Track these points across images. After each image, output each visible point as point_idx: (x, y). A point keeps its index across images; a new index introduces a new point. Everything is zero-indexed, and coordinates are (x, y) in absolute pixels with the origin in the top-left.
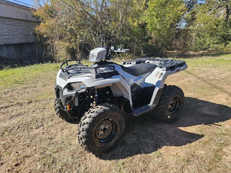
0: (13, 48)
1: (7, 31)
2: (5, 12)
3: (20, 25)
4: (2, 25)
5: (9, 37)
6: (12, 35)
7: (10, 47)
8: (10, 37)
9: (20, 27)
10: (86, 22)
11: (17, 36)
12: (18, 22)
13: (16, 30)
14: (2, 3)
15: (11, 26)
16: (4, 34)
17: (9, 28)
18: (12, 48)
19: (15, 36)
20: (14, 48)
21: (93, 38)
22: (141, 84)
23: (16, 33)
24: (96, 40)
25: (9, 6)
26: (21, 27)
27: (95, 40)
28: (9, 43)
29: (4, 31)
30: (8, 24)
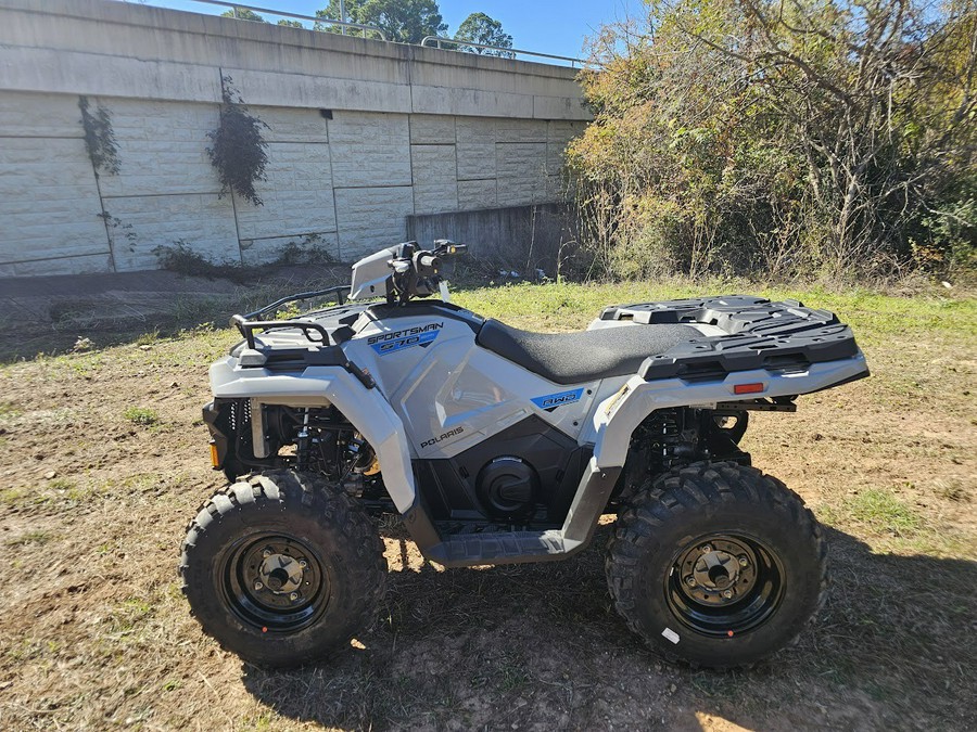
0: (500, 222)
1: (492, 163)
2: (496, 100)
3: (539, 140)
4: (482, 146)
5: (496, 185)
6: (506, 177)
7: (493, 217)
8: (502, 183)
9: (538, 146)
10: (786, 101)
11: (520, 181)
12: (535, 128)
13: (523, 159)
14: (492, 70)
15: (509, 147)
16: (482, 175)
17: (500, 155)
18: (497, 222)
19: (514, 180)
20: (502, 222)
21: (811, 175)
22: (576, 424)
23: (522, 168)
24: (820, 184)
25: (511, 77)
26: (542, 147)
27: (814, 183)
28: (494, 206)
29: (485, 164)
30: (499, 139)
